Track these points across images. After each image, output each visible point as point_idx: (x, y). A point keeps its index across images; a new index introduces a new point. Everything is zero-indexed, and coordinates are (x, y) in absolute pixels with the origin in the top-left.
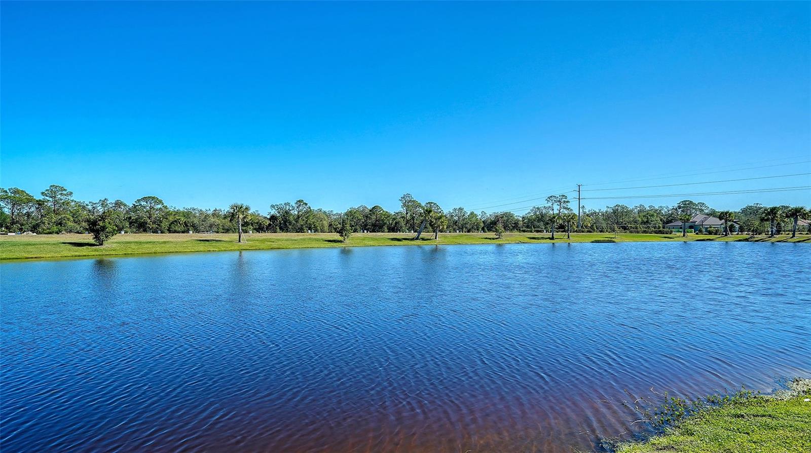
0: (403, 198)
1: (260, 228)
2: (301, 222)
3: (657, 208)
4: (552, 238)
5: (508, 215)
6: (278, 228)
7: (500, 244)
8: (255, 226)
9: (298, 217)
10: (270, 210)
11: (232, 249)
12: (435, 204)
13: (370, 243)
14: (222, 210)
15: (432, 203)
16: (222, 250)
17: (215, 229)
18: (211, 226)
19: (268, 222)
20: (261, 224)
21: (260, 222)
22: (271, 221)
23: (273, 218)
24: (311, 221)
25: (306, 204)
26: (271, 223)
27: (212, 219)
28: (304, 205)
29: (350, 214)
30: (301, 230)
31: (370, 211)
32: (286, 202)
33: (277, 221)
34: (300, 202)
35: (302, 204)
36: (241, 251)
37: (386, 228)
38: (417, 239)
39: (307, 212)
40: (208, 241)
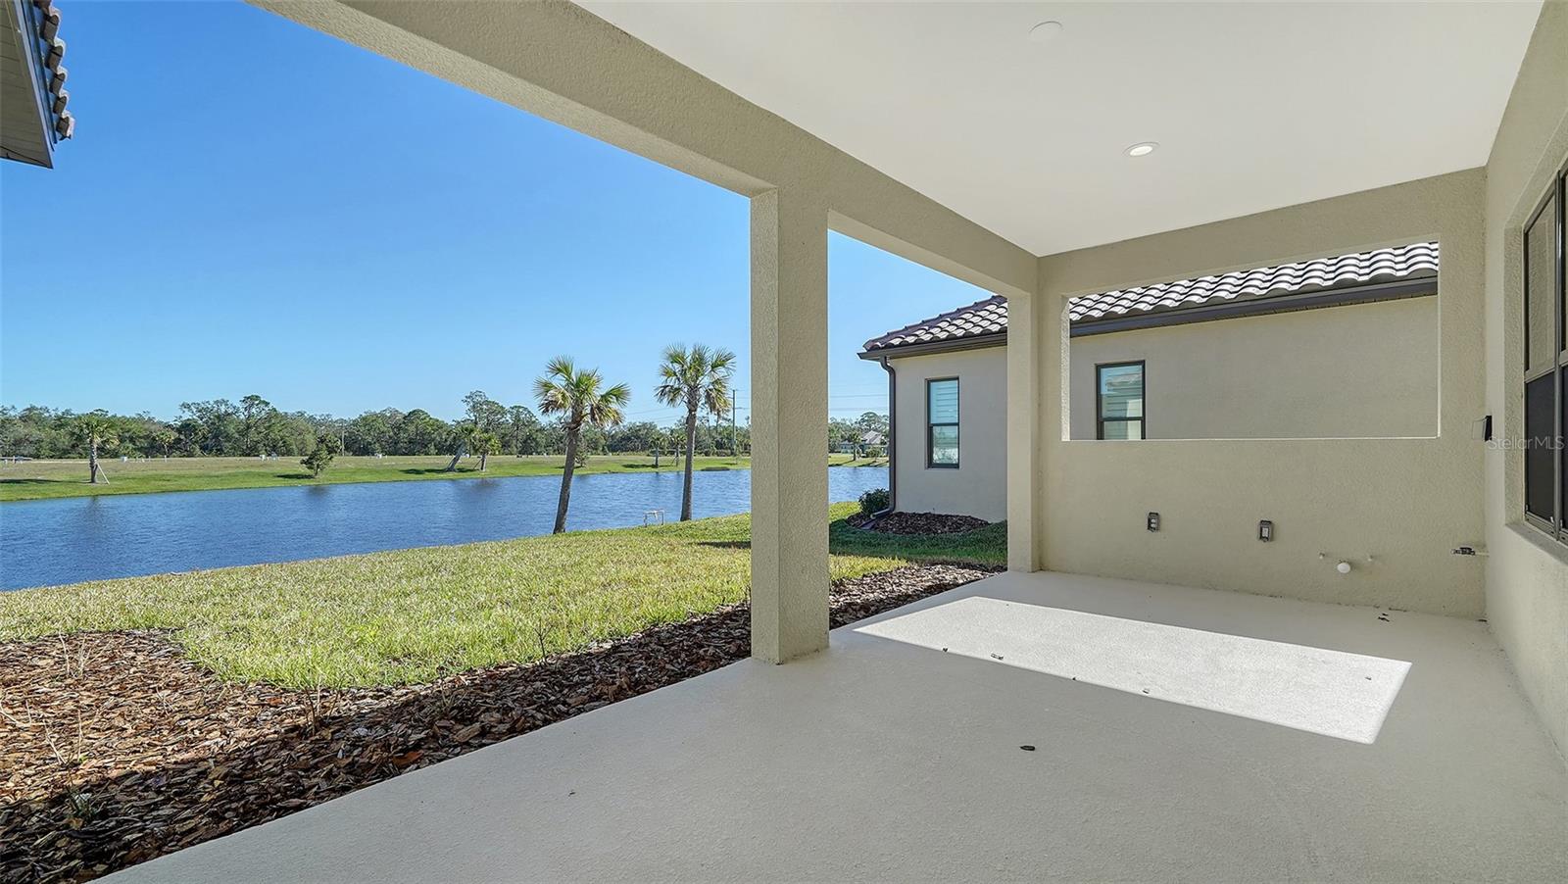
0: (469, 397)
1: (152, 447)
2: (253, 435)
3: (839, 420)
4: (655, 466)
5: (649, 428)
6: (197, 448)
7: (583, 475)
8: (140, 442)
9: (249, 427)
10: (180, 413)
11: (76, 494)
12: (526, 409)
13: (362, 478)
14: (51, 409)
15: (520, 407)
16: (50, 498)
17: (31, 450)
18: (17, 443)
19: (174, 435)
20: (154, 439)
21: (154, 434)
22: (180, 433)
23: (186, 428)
24: (275, 435)
25: (267, 404)
26: (182, 437)
27: (20, 430)
28: (262, 406)
29: (367, 421)
30: (251, 451)
31: (405, 418)
32: (219, 399)
33: (196, 434)
34: (251, 400)
35: (257, 402)
36: (95, 497)
37: (433, 447)
38: (450, 470)
39: (269, 418)
40: (18, 482)
